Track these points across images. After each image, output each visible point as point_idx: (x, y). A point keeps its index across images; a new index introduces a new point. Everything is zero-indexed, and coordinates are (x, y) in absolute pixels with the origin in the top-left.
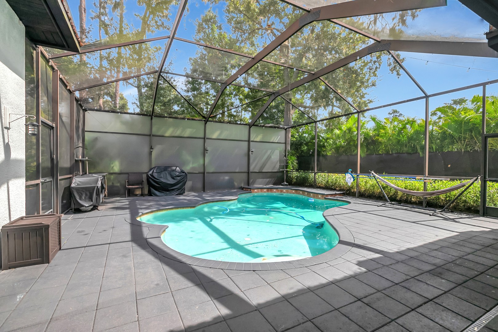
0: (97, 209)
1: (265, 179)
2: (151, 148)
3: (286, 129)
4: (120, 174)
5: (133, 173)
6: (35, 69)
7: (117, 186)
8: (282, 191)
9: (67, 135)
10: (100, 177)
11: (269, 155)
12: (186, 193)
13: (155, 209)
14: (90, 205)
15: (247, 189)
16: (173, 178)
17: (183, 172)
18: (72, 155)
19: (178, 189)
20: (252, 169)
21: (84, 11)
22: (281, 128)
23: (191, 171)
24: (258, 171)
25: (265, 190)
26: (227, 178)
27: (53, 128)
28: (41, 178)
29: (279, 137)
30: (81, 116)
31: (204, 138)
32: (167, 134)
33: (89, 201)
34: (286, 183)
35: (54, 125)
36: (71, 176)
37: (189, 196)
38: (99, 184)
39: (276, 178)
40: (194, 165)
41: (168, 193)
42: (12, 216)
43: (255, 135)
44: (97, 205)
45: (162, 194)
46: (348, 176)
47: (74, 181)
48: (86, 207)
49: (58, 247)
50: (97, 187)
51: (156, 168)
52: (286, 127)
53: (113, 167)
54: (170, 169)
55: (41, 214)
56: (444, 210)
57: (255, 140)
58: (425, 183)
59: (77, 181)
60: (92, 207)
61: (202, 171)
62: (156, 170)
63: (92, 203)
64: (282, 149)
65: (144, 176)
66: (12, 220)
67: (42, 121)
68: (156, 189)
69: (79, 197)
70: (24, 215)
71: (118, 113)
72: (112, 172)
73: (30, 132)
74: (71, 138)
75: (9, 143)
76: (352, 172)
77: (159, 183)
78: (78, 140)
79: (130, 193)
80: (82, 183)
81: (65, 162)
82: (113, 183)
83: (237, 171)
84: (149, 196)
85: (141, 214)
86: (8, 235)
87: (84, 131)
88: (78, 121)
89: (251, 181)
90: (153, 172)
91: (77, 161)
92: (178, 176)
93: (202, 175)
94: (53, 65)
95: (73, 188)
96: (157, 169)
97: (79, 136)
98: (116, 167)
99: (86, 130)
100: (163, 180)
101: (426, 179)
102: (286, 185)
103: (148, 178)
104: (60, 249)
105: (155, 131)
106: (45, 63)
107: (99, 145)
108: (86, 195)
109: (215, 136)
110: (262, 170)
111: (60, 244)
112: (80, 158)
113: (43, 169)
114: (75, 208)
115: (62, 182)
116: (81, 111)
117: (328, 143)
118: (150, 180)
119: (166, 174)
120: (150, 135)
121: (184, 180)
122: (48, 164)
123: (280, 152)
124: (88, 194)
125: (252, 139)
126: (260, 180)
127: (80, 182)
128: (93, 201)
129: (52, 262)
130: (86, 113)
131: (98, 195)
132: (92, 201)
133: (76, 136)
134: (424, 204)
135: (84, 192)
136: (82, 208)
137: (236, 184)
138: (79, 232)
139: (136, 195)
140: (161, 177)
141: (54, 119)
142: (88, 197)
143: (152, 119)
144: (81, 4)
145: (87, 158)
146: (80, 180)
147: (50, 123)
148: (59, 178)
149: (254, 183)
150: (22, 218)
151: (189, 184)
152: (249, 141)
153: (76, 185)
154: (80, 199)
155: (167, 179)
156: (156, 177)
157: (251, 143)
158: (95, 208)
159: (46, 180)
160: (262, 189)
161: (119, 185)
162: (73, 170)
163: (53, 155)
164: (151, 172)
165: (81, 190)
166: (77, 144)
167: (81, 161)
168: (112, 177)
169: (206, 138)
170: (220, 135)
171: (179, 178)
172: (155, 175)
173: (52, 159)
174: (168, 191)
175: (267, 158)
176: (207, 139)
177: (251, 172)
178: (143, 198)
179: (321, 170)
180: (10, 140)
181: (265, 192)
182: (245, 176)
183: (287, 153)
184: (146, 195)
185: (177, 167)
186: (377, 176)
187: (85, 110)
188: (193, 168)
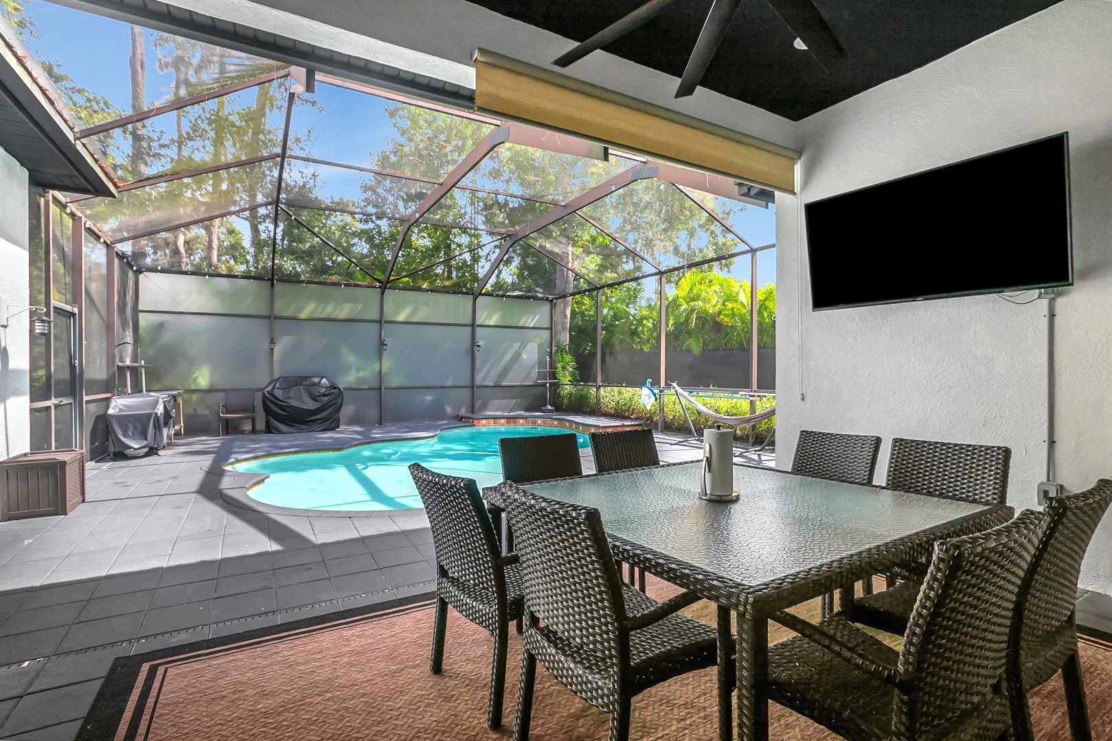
0: (157, 454)
1: (507, 401)
2: (272, 342)
3: (551, 301)
4: (209, 391)
5: (235, 390)
6: (43, 227)
7: (204, 416)
8: (534, 423)
9: (101, 322)
10: (162, 397)
11: (516, 352)
12: (342, 428)
13: (261, 454)
14: (142, 445)
15: (467, 420)
16: (314, 399)
17: (335, 388)
18: (111, 359)
19: (325, 420)
20: (479, 380)
21: (142, 66)
22: (541, 299)
23: (354, 386)
24: (492, 384)
25: (502, 421)
26: (429, 398)
27: (73, 314)
28: (53, 398)
29: (538, 316)
30: (131, 283)
31: (380, 322)
32: (304, 315)
33: (141, 439)
34: (549, 407)
35: (76, 310)
36: (109, 395)
37: (345, 432)
38: (160, 410)
39: (532, 398)
40: (361, 374)
41: (304, 427)
42: (10, 452)
43: (485, 314)
44: (156, 446)
45: (292, 429)
46: (645, 391)
47: (113, 404)
48: (135, 449)
49: (80, 498)
50: (156, 414)
51: (281, 379)
52: (551, 297)
53: (196, 378)
54: (307, 383)
55: (53, 449)
56: (764, 448)
57: (486, 324)
58: (752, 402)
59: (119, 405)
60: (146, 450)
61: (375, 384)
62: (280, 384)
63: (145, 442)
64: (544, 340)
65: (259, 396)
66: (11, 456)
67: (54, 307)
68: (281, 420)
69: (122, 431)
70: (28, 450)
71: (204, 275)
72: (193, 387)
73: (37, 331)
74: (109, 327)
75: (7, 347)
76: (652, 384)
77: (288, 409)
78: (124, 329)
79: (230, 428)
80: (129, 407)
81: (96, 370)
82: (195, 410)
83: (449, 384)
84: (266, 433)
85: (232, 460)
86: (7, 474)
87: (136, 311)
88: (123, 294)
89: (478, 404)
90: (274, 388)
91: (121, 370)
92: (324, 395)
93: (376, 393)
94: (74, 210)
95: (111, 416)
96: (283, 381)
97: (125, 319)
98: (203, 378)
99: (140, 308)
100: (294, 403)
101: (753, 396)
102: (550, 411)
103: (265, 398)
104: (83, 501)
105: (279, 309)
106: (58, 210)
107: (167, 337)
108: (135, 428)
109: (401, 317)
110: (501, 382)
111: (83, 493)
112: (128, 362)
113: (58, 382)
114: (116, 450)
115: (92, 406)
116: (131, 274)
117: (643, 326)
118: (268, 403)
119: (300, 390)
120: (269, 317)
121: (336, 403)
122: (66, 375)
123: (540, 347)
124: (139, 426)
125: (478, 322)
126: (497, 402)
127: (123, 405)
128: (149, 439)
129: (70, 515)
130: (141, 277)
131: (158, 428)
132: (146, 439)
133: (120, 324)
134: (751, 441)
135: (130, 423)
136: (128, 452)
137: (449, 410)
138: (116, 483)
139: (242, 432)
140: (290, 398)
141: (76, 300)
142: (138, 431)
143: (272, 286)
144: (134, 54)
145: (143, 363)
146: (125, 403)
147: (68, 308)
148: (85, 398)
149: (484, 406)
150: (25, 455)
151: (347, 410)
152: (473, 325)
153: (117, 410)
154: (124, 436)
155: (302, 401)
156: (280, 397)
157: (478, 329)
158: (152, 451)
159: (62, 401)
160: (495, 418)
161: (207, 412)
162: (112, 385)
163: (75, 359)
164: (269, 389)
165: (124, 420)
166: (121, 337)
167: (128, 367)
168: (195, 397)
169: (383, 322)
170: (412, 314)
171: (325, 399)
172: (278, 393)
173: (72, 367)
174: (304, 423)
175: (512, 358)
176: (387, 322)
177: (478, 387)
178: (253, 437)
179: (608, 382)
180: (8, 343)
181: (502, 425)
182: (465, 394)
183: (554, 349)
184: (259, 432)
185: (323, 378)
186: (680, 390)
187: (139, 271)
188: (359, 380)
